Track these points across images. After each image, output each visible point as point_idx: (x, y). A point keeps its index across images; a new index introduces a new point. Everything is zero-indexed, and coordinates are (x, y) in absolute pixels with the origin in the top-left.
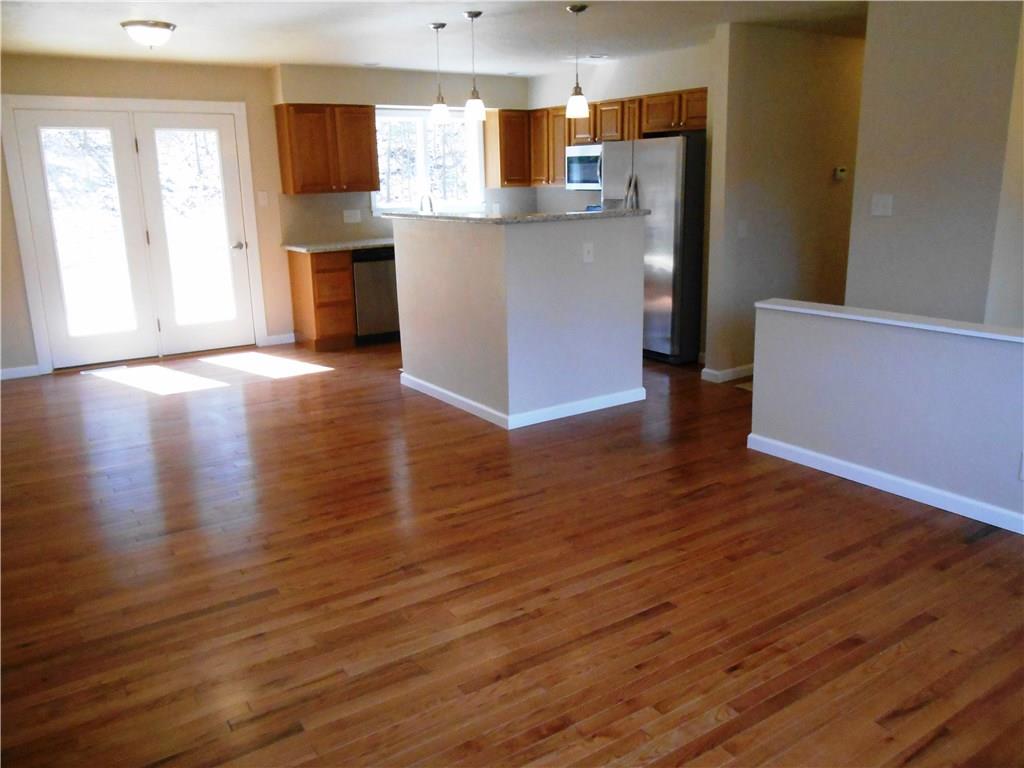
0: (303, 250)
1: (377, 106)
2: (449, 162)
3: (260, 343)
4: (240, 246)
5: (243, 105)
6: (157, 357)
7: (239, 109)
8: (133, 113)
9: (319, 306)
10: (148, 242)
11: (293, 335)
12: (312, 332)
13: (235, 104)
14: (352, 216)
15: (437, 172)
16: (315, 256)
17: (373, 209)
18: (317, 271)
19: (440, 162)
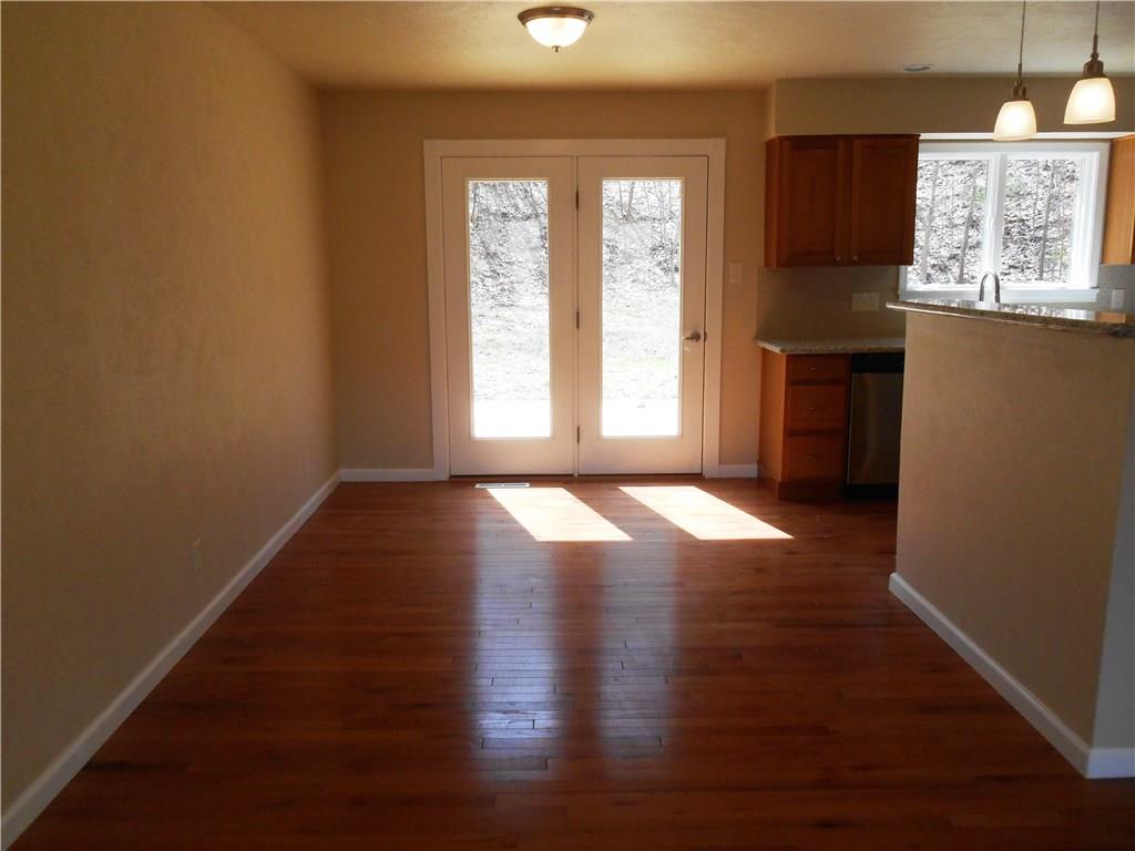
0: (776, 349)
1: (924, 136)
2: (1053, 233)
3: (707, 474)
4: (695, 337)
5: (722, 143)
6: (571, 475)
7: (716, 148)
8: (577, 157)
9: (790, 433)
10: (578, 327)
11: (755, 466)
12: (777, 469)
13: (711, 141)
14: (864, 302)
15: (1033, 247)
16: (793, 359)
17: (900, 292)
18: (792, 382)
19: (1040, 233)
